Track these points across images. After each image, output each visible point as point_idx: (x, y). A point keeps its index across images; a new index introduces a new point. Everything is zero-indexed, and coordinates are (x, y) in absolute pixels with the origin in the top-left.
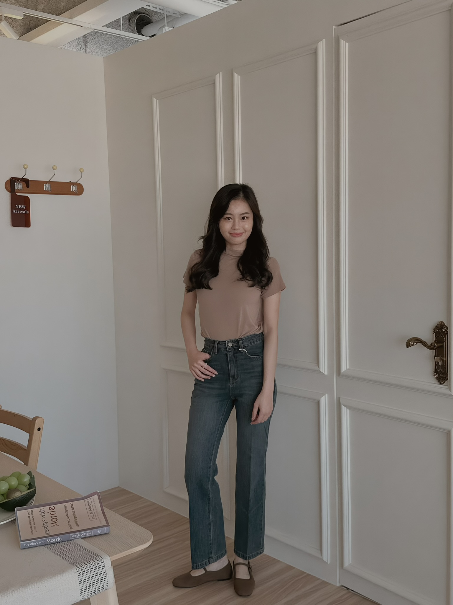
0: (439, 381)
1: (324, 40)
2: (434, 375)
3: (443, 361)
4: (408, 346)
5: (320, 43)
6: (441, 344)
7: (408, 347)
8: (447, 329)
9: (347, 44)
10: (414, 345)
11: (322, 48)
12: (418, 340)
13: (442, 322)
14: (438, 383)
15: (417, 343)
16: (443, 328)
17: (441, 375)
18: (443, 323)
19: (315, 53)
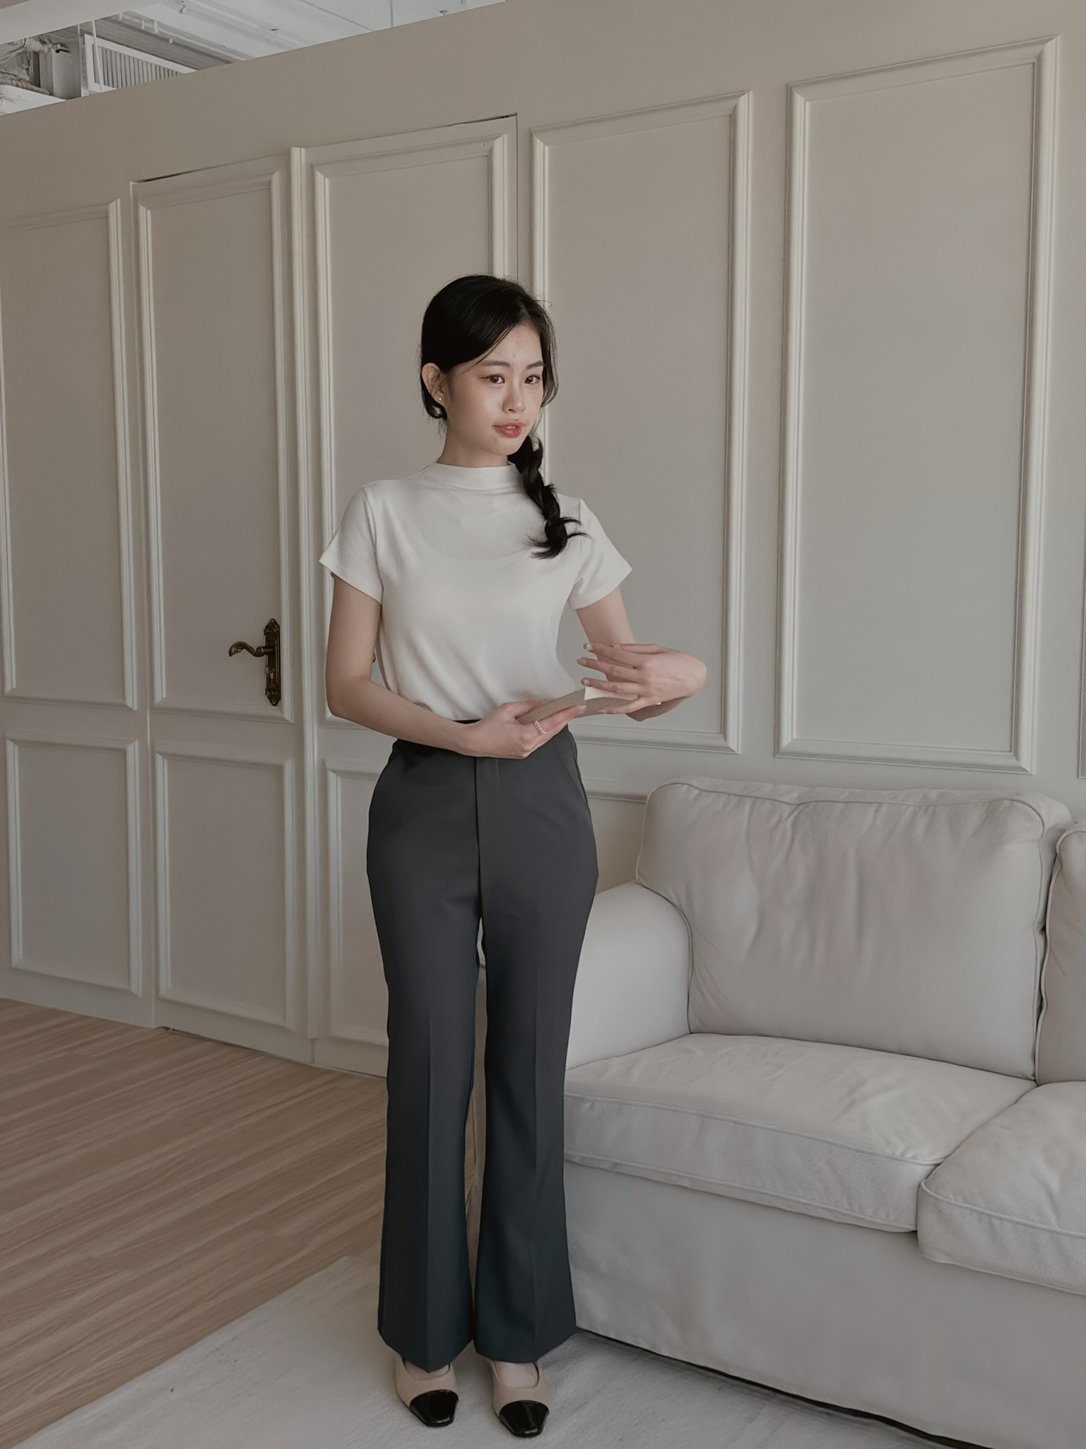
0: (271, 702)
1: (119, 201)
2: (266, 693)
3: (275, 673)
4: (231, 654)
5: (111, 204)
6: (271, 650)
7: (230, 656)
8: (279, 628)
9: (149, 212)
10: (237, 652)
11: (115, 209)
12: (241, 645)
13: (273, 619)
14: (270, 704)
15: (242, 649)
16: (274, 627)
17: (273, 693)
18: (275, 621)
19: (107, 217)
